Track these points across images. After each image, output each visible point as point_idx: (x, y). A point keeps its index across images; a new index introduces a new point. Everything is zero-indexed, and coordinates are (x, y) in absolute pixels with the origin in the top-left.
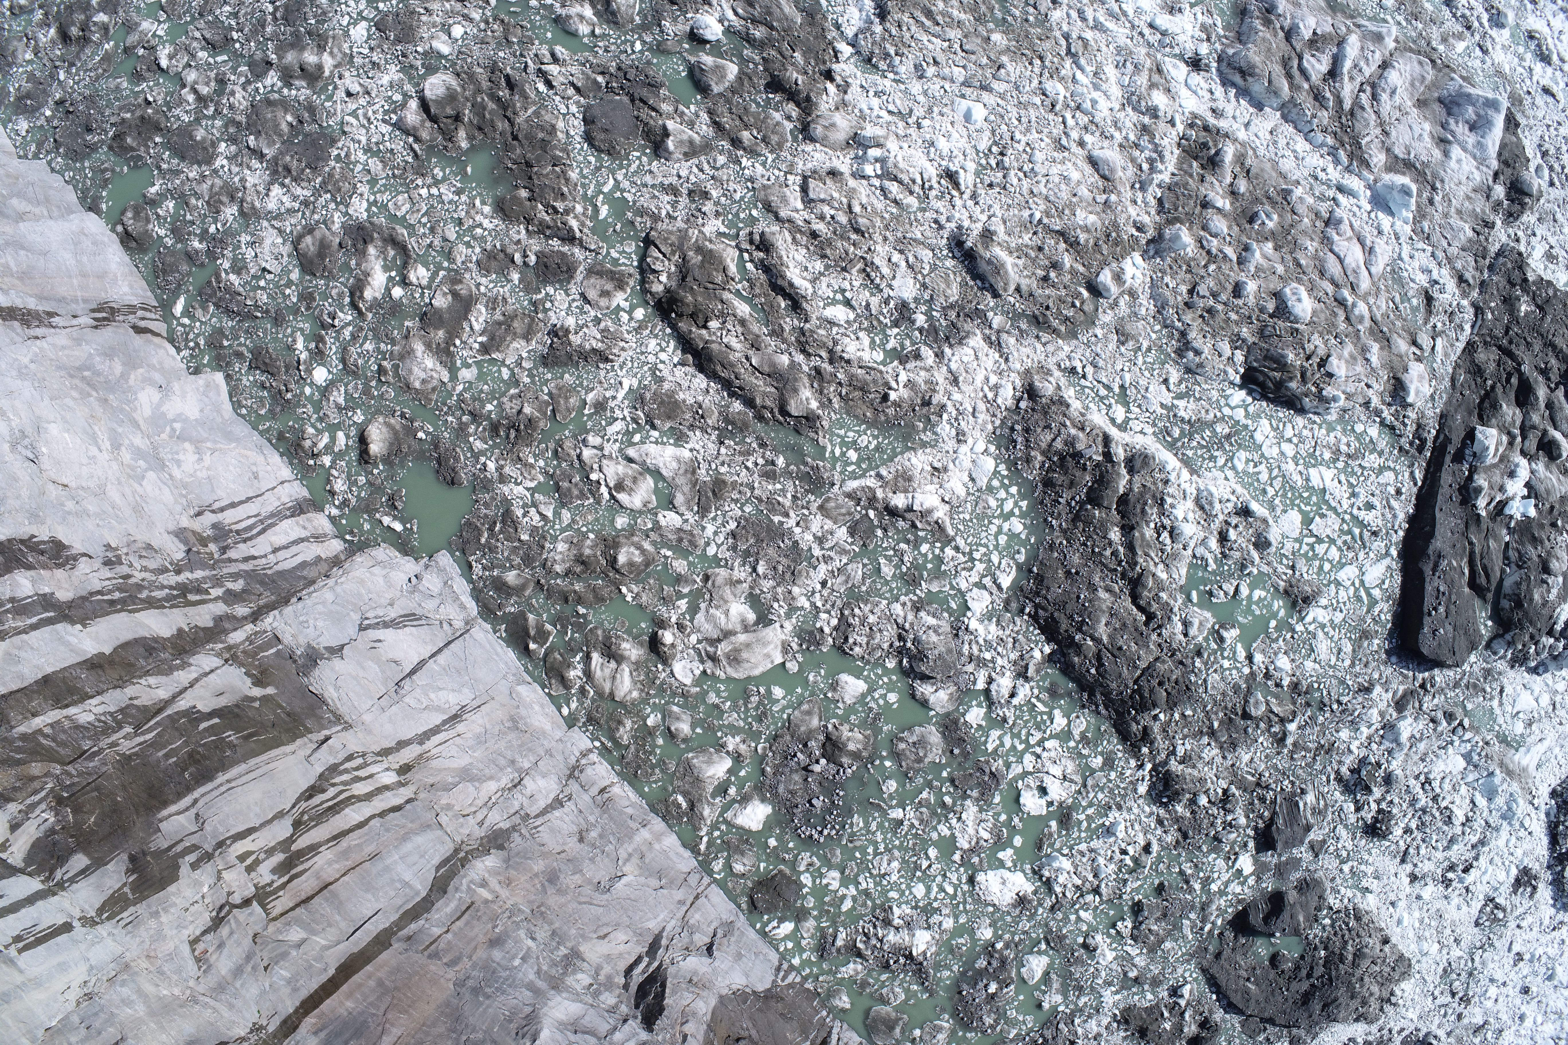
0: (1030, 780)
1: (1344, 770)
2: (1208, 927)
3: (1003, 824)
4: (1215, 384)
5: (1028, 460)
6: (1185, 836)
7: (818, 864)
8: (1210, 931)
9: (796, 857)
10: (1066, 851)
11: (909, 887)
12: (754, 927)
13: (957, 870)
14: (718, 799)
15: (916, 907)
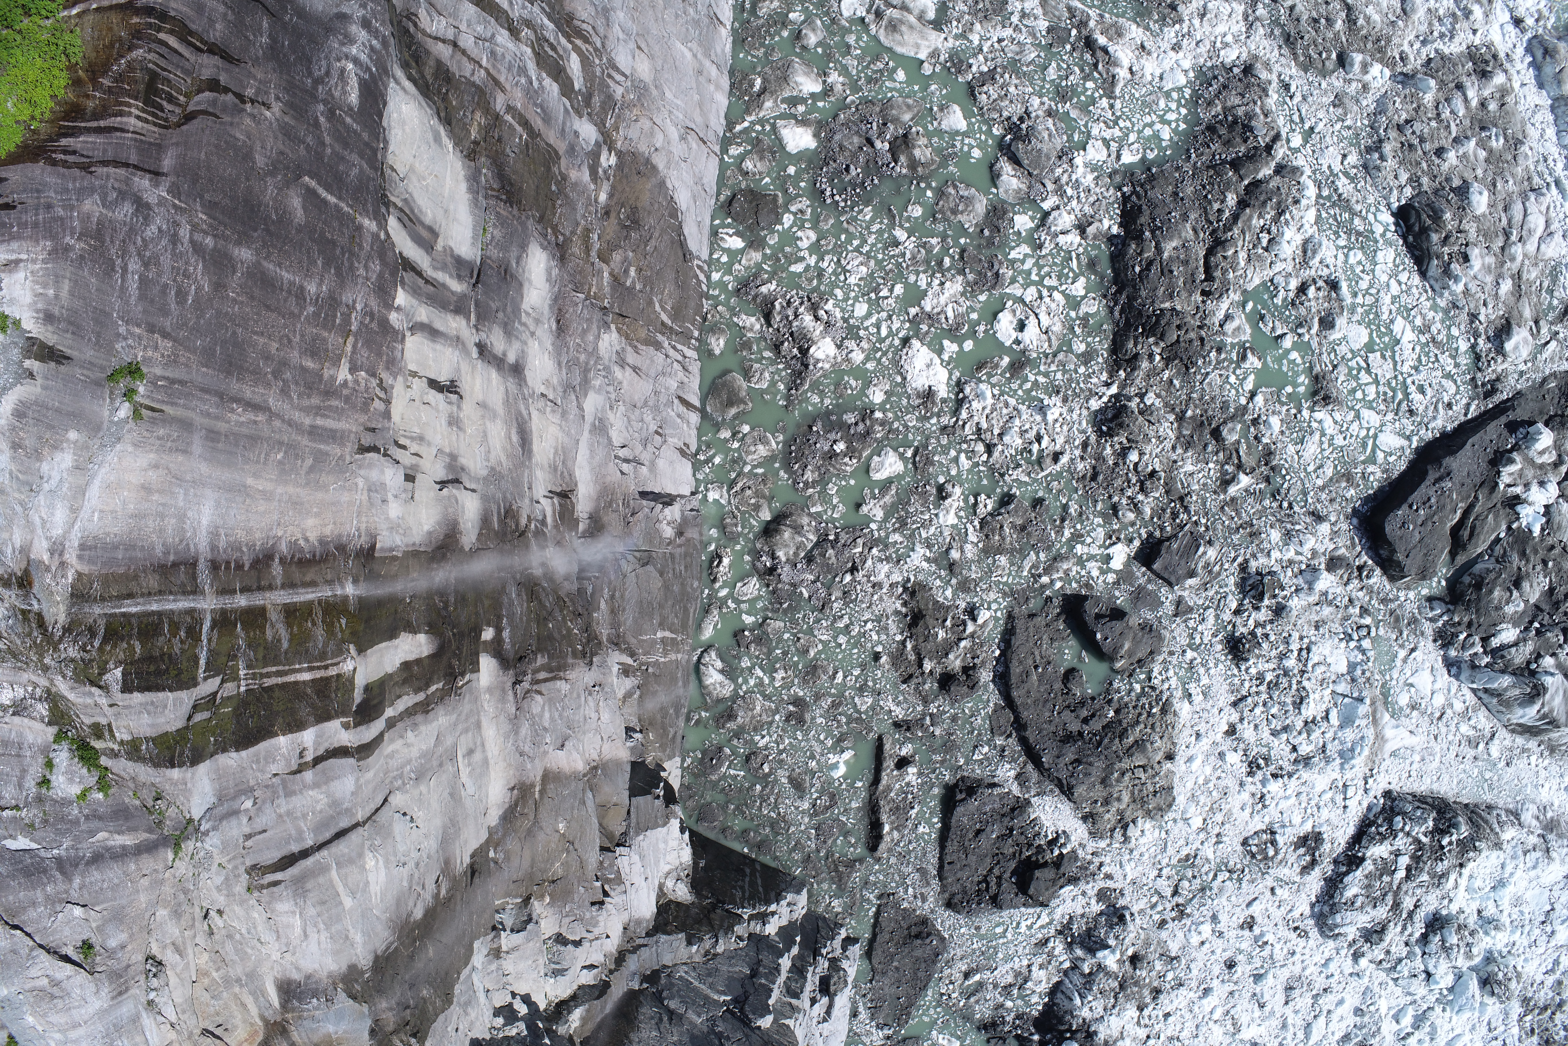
0: (1019, 308)
1: (1253, 565)
2: (1045, 579)
3: (970, 321)
4: (1376, 194)
5: (1210, 103)
6: (1094, 478)
7: (808, 216)
8: (1043, 587)
9: (798, 196)
10: (996, 392)
11: (856, 299)
12: (712, 220)
13: (903, 322)
14: (784, 106)
15: (845, 320)
